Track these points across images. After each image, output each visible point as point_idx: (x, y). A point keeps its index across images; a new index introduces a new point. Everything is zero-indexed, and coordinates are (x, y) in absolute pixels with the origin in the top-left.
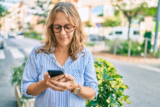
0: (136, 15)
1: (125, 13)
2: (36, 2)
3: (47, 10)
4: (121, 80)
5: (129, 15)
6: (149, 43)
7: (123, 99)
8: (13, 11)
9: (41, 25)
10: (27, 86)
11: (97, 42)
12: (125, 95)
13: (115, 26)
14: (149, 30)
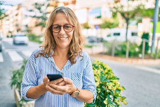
0: (133, 17)
1: (123, 15)
2: (33, 5)
3: (45, 12)
4: (118, 81)
5: (127, 17)
6: (147, 44)
7: (120, 100)
8: (11, 14)
9: (39, 28)
10: (27, 89)
11: (95, 44)
12: (122, 96)
13: (113, 27)
14: (146, 31)
